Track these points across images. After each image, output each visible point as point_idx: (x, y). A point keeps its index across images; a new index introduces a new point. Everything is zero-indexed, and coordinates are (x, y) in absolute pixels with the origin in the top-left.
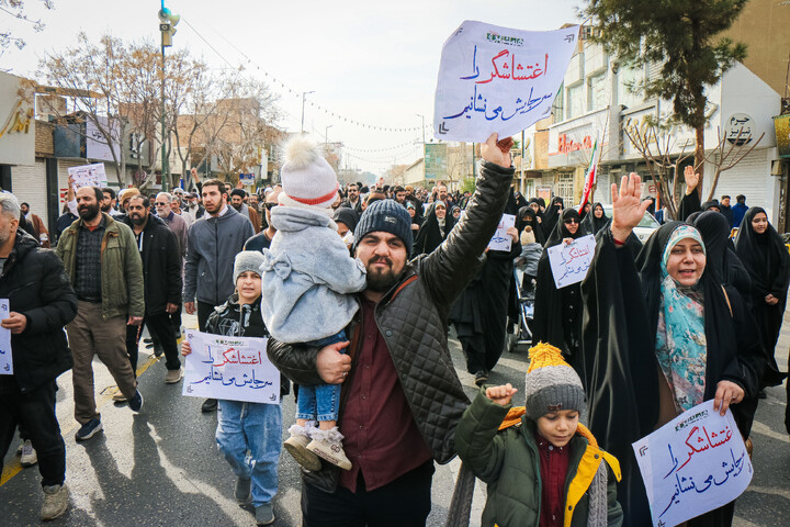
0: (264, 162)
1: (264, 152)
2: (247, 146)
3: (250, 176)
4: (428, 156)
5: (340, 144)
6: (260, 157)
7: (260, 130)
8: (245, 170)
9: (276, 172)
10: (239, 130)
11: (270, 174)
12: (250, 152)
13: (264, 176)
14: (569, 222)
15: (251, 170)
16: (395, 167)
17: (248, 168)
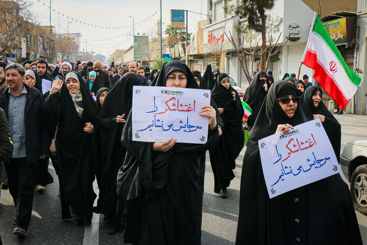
0: (24, 46)
1: (23, 39)
2: (11, 36)
3: (14, 56)
4: (136, 44)
5: (79, 35)
6: (20, 43)
7: (19, 25)
8: (10, 51)
9: (32, 53)
10: (4, 25)
11: (28, 54)
12: (13, 40)
13: (24, 55)
14: (286, 101)
15: (14, 52)
16: (118, 51)
17: (12, 50)
